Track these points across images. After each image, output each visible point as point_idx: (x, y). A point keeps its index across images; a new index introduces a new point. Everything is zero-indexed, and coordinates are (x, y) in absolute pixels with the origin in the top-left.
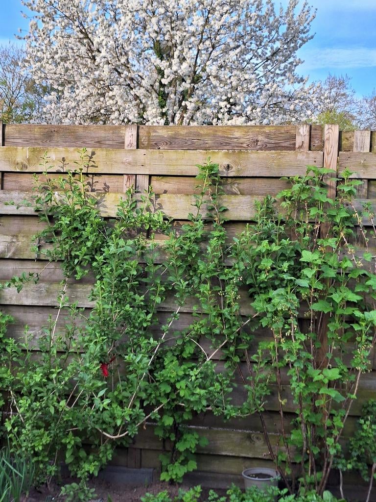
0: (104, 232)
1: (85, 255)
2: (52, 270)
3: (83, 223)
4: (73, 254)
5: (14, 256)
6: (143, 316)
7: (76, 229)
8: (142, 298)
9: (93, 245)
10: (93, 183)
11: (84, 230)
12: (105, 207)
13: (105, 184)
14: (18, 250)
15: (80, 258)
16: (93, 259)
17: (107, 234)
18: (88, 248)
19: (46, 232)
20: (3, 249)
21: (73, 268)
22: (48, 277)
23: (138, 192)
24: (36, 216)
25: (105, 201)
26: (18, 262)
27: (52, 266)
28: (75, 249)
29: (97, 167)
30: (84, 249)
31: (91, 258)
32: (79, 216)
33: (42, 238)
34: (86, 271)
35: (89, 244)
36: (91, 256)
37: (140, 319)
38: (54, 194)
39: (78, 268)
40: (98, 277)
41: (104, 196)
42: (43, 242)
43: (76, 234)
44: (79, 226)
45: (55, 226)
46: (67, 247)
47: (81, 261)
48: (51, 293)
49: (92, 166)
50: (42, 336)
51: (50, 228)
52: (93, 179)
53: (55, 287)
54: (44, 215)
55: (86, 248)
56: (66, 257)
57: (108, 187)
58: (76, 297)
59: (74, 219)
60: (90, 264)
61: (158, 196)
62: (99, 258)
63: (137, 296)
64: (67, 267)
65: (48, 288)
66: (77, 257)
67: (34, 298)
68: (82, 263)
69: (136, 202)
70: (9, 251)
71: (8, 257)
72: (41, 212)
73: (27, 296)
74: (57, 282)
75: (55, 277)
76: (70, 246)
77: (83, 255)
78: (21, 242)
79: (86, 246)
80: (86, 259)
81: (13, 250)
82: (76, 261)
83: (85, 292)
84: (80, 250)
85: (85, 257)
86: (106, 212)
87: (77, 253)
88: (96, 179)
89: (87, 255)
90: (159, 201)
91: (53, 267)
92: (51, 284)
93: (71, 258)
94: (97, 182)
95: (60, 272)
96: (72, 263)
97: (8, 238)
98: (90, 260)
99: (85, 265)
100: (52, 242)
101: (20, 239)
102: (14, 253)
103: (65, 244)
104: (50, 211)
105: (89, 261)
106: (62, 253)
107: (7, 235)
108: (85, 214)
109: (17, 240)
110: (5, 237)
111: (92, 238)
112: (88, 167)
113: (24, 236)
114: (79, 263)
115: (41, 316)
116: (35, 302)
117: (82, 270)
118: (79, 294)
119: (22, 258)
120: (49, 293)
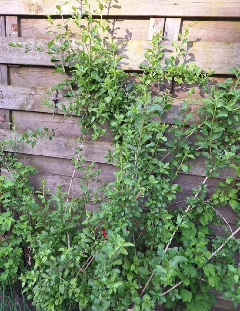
0: (124, 87)
1: (103, 112)
2: (71, 125)
3: (101, 75)
4: (90, 110)
5: (33, 108)
6: (166, 187)
7: (94, 82)
8: (167, 165)
9: (112, 101)
10: (113, 30)
11: (103, 82)
12: (126, 57)
13: (127, 31)
14: (37, 103)
15: (98, 116)
16: (112, 118)
17: (127, 89)
18: (106, 104)
19: (63, 85)
20: (23, 101)
21: (90, 125)
22: (66, 131)
23: (166, 40)
24: (53, 67)
25: (126, 50)
26: (38, 115)
27: (70, 120)
28: (92, 105)
29: (119, 7)
30: (102, 106)
31: (109, 116)
32: (97, 66)
33: (59, 91)
34: (104, 131)
35: (108, 100)
36: (110, 114)
37: (165, 191)
38: (71, 41)
39: (95, 127)
40: (117, 138)
41: (126, 45)
42: (60, 96)
43: (94, 87)
44: (97, 78)
45: (72, 79)
46: (83, 102)
47: (99, 118)
48: (70, 147)
49: (115, 6)
50: (61, 185)
51: (67, 80)
52: (114, 24)
53: (72, 142)
54: (60, 66)
55: (104, 104)
56: (83, 113)
57: (131, 35)
58: (93, 153)
59: (92, 70)
60: (108, 122)
61: (190, 44)
62: (120, 117)
63: (160, 163)
64: (84, 124)
65: (67, 142)
66: (94, 114)
67: (53, 150)
68: (100, 121)
69: (163, 51)
70: (28, 104)
71: (27, 109)
72: (58, 63)
73: (47, 148)
74: (76, 137)
75: (73, 132)
76: (87, 100)
77: (100, 112)
78: (40, 95)
79: (104, 102)
80: (104, 118)
81: (32, 102)
82: (93, 118)
83: (101, 149)
84: (98, 106)
85: (103, 115)
86: (127, 64)
87: (94, 110)
88: (118, 24)
89: (105, 112)
90: (191, 50)
91: (71, 122)
92: (69, 138)
93: (88, 114)
94: (119, 28)
95: (78, 127)
96: (88, 120)
97: (27, 90)
98: (109, 118)
99: (103, 123)
100: (69, 96)
101: (39, 91)
102: (33, 106)
103: (82, 99)
104: (67, 60)
105: (107, 119)
106: (77, 109)
107: (25, 87)
108: (104, 64)
109: (36, 92)
110: (24, 88)
111: (111, 92)
112: (109, 8)
113: (41, 89)
114: (96, 121)
115: (61, 166)
116: (55, 155)
117: (99, 128)
118: (95, 150)
119: (41, 111)
120: (67, 147)
